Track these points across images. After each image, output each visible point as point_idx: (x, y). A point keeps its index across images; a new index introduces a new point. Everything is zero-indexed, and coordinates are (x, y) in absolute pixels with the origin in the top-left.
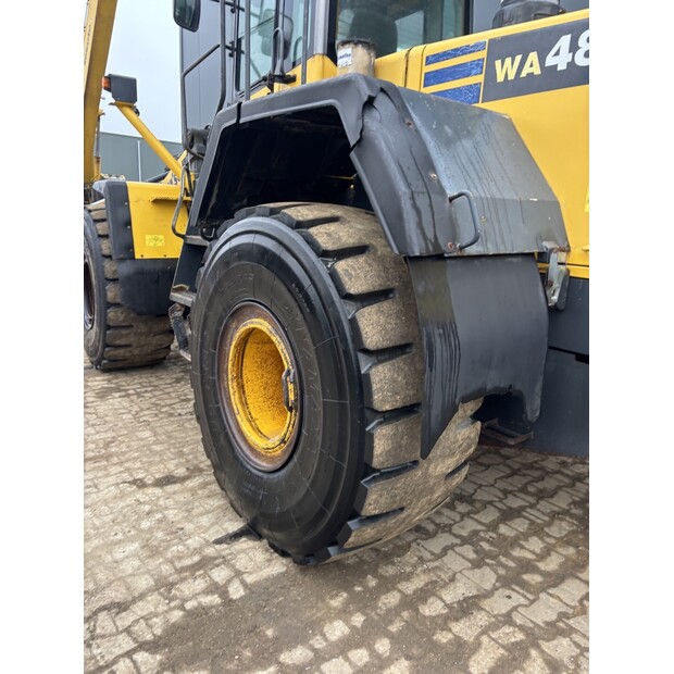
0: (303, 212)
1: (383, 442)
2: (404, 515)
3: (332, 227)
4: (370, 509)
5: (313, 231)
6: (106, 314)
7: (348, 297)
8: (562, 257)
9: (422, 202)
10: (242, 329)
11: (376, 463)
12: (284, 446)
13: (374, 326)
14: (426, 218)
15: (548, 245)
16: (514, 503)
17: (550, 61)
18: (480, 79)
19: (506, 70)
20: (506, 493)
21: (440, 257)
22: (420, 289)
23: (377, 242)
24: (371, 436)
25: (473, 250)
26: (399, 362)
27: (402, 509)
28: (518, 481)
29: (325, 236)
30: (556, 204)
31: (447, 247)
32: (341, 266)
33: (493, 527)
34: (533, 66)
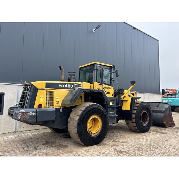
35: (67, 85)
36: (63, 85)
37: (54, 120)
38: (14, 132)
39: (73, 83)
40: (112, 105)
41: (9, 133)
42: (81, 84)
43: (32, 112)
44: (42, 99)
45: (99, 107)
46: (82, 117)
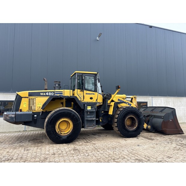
35: (47, 93)
36: (44, 93)
37: (31, 121)
38: (24, 131)
39: (54, 91)
40: (90, 109)
41: (20, 131)
42: (62, 92)
43: (12, 115)
44: (26, 105)
45: (69, 111)
46: (51, 119)
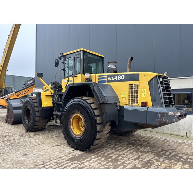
0: (85, 98)
1: (98, 127)
2: (101, 140)
3: (89, 100)
4: (97, 137)
5: (87, 101)
6: (35, 118)
7: (93, 109)
8: (119, 103)
9: (101, 97)
10: (74, 116)
11: (98, 130)
12: (82, 133)
13: (96, 112)
14: (102, 99)
15: (117, 102)
16: (117, 144)
17: (115, 79)
18: (106, 80)
19: (110, 79)
20: (116, 143)
21: (104, 103)
22: (102, 107)
23: (95, 102)
24: (97, 127)
25: (107, 103)
26: (100, 117)
27: (101, 138)
28: (118, 141)
29: (89, 101)
30: (118, 96)
31: (105, 102)
32: (91, 105)
33: (114, 146)
34: (113, 79)
